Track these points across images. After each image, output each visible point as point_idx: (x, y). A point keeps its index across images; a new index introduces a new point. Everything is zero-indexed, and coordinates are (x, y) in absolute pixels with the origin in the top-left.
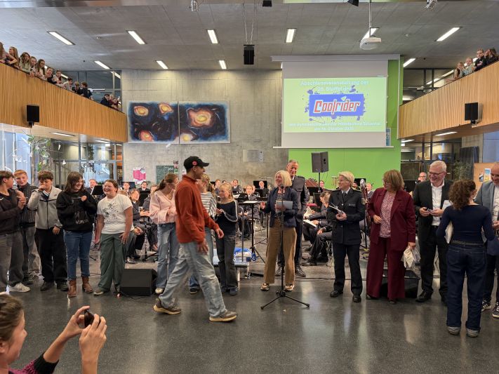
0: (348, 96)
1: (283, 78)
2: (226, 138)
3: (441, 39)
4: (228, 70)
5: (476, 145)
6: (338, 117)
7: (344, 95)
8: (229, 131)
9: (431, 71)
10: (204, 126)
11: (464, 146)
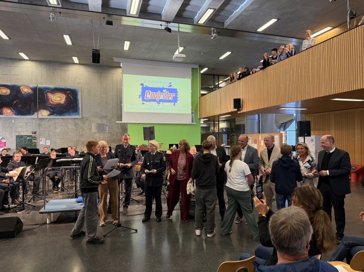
0: (168, 90)
1: (122, 73)
2: (78, 114)
3: (222, 58)
4: (79, 64)
5: (243, 123)
6: (161, 103)
7: (164, 89)
8: (81, 109)
9: (217, 77)
10: (59, 104)
11: (237, 124)
